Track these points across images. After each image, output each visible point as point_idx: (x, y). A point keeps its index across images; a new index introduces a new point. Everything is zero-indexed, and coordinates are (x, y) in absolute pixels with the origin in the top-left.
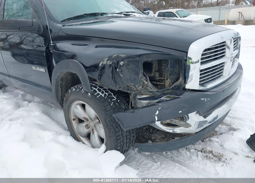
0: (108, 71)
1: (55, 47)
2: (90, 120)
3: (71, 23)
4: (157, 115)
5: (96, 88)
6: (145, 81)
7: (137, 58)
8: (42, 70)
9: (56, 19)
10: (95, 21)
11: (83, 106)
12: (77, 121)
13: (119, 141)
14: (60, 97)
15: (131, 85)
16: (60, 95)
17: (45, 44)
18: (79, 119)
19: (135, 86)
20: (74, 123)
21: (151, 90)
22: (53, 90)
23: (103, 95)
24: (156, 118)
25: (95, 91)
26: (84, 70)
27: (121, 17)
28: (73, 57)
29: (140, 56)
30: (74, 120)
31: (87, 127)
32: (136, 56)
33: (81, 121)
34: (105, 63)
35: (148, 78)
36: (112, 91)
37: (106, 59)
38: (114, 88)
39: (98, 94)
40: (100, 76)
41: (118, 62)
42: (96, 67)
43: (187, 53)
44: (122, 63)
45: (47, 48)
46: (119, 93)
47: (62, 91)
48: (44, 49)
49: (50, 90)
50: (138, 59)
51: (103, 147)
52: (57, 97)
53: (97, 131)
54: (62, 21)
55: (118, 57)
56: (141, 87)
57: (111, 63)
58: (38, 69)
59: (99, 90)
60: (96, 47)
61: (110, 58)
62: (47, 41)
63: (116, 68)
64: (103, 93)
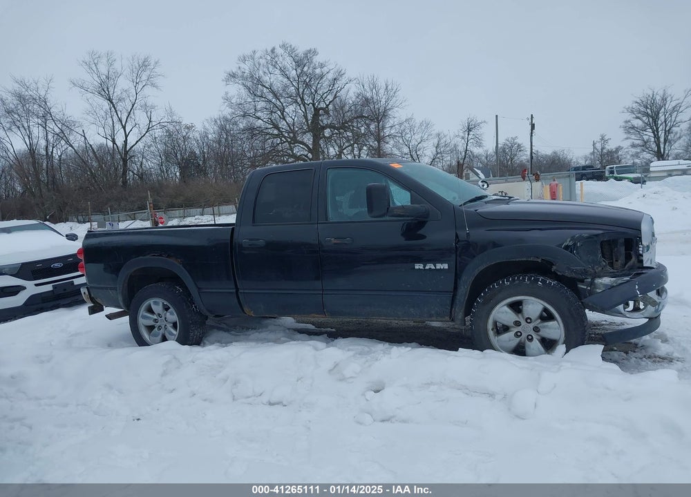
2: (523, 323)
4: (638, 289)
6: (603, 262)
8: (442, 267)
20: (493, 335)
21: (611, 271)
24: (638, 292)
29: (597, 235)
30: (493, 330)
31: (518, 334)
34: (567, 243)
37: (569, 240)
43: (640, 231)
49: (448, 293)
50: (595, 238)
55: (580, 237)
58: (431, 266)
61: (572, 239)
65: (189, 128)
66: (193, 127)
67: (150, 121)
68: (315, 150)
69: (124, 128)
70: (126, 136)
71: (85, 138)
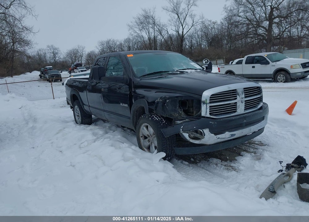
0: (160, 105)
1: (135, 92)
2: (150, 136)
3: (145, 78)
4: (182, 128)
5: (154, 115)
6: (180, 111)
7: (176, 98)
8: (126, 105)
9: (137, 76)
10: (160, 77)
11: (147, 127)
12: (143, 138)
13: (164, 146)
14: (135, 123)
15: (173, 113)
16: (135, 121)
17: (129, 90)
18: (145, 136)
19: (174, 114)
20: (142, 139)
21: (183, 117)
22: (131, 118)
23: (157, 119)
24: (181, 130)
25: (154, 117)
26: (147, 103)
27: (177, 74)
28: (143, 97)
29: (177, 97)
30: (141, 137)
31: (149, 141)
32: (174, 97)
33: (145, 138)
34: (158, 100)
35: (182, 110)
36: (163, 117)
37: (159, 98)
38: (163, 115)
39: (155, 119)
40: (156, 107)
41: (166, 100)
42: (154, 102)
43: (202, 96)
44: (168, 101)
45: (130, 92)
46: (166, 119)
47: (136, 119)
48: (128, 93)
49: (129, 118)
51: (156, 151)
52: (133, 122)
53: (154, 143)
54: (140, 77)
55: (165, 97)
56: (177, 115)
57: (161, 101)
58: (124, 105)
59: (156, 117)
60: (156, 92)
61: (161, 98)
62: (130, 88)
63: (165, 104)
64: (157, 118)
65: (214, 23)
66: (216, 22)
67: (193, 22)
68: (269, 30)
69: (182, 26)
70: (183, 29)
71: (168, 32)
